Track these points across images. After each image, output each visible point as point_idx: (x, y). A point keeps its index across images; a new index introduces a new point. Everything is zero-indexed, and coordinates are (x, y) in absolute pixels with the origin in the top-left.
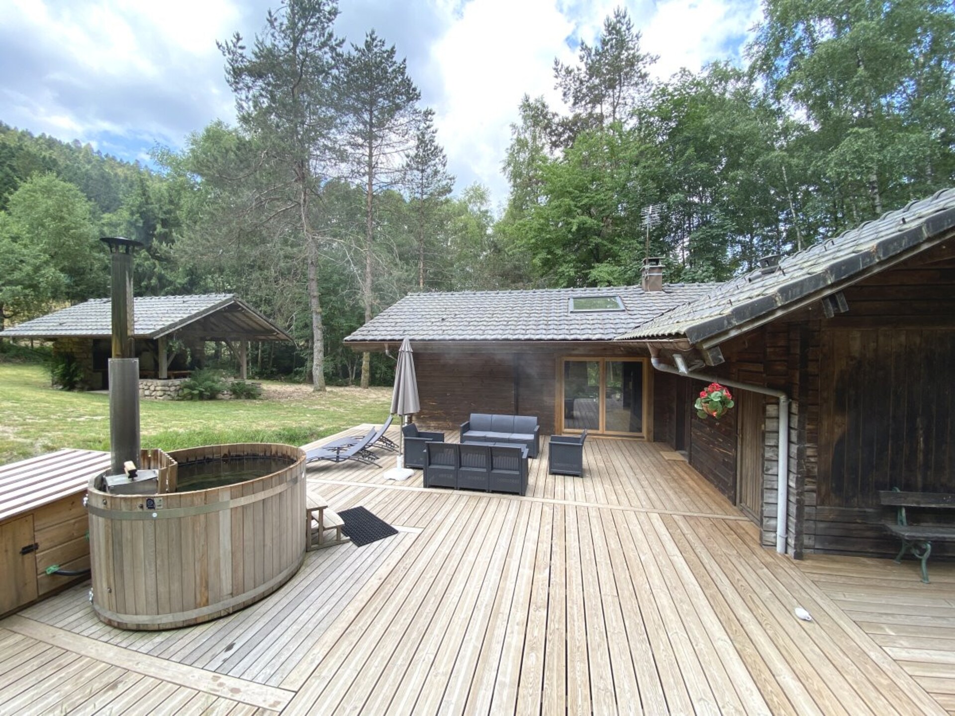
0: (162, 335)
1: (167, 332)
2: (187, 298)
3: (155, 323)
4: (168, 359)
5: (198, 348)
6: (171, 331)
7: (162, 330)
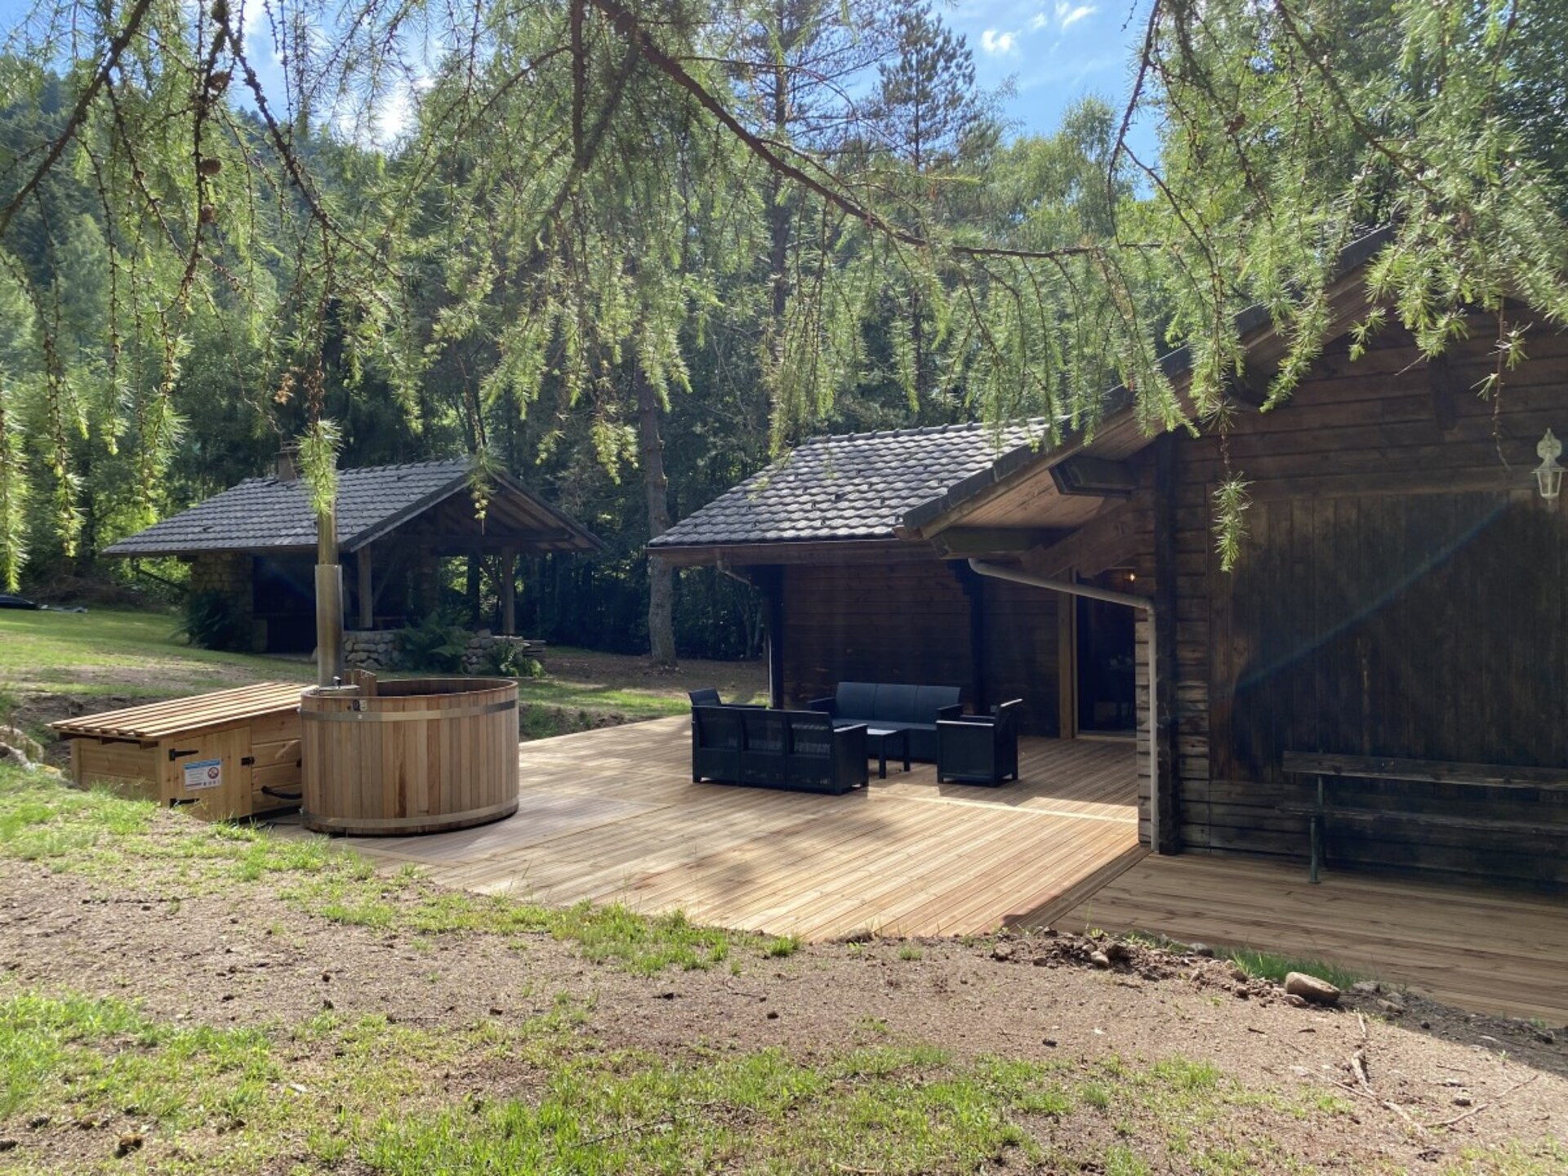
0: (363, 544)
1: (371, 539)
2: (405, 469)
3: (352, 522)
4: (374, 590)
5: (427, 570)
6: (377, 535)
7: (362, 536)
